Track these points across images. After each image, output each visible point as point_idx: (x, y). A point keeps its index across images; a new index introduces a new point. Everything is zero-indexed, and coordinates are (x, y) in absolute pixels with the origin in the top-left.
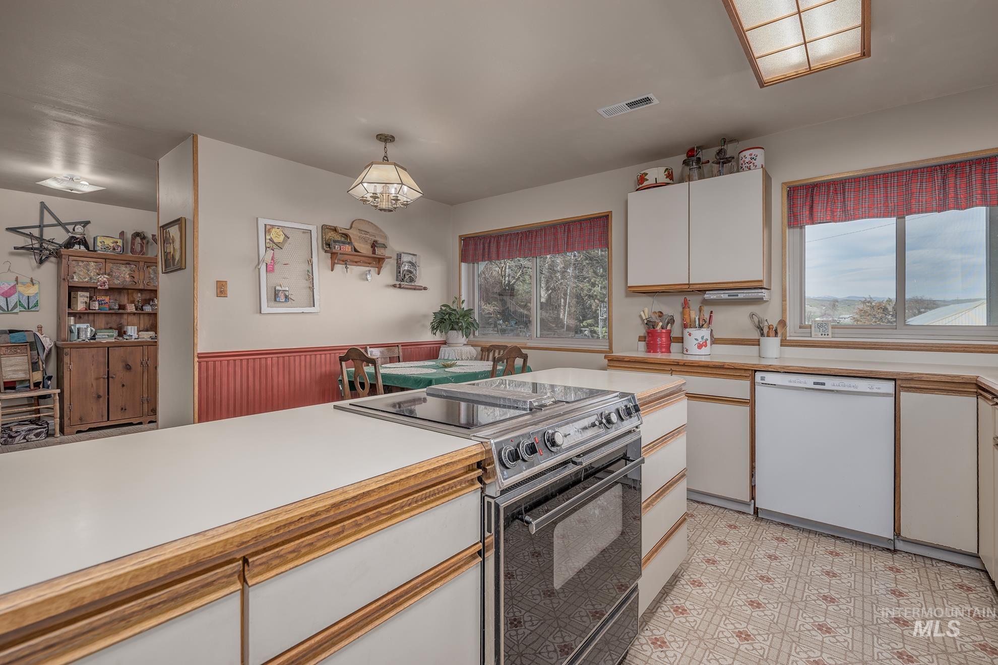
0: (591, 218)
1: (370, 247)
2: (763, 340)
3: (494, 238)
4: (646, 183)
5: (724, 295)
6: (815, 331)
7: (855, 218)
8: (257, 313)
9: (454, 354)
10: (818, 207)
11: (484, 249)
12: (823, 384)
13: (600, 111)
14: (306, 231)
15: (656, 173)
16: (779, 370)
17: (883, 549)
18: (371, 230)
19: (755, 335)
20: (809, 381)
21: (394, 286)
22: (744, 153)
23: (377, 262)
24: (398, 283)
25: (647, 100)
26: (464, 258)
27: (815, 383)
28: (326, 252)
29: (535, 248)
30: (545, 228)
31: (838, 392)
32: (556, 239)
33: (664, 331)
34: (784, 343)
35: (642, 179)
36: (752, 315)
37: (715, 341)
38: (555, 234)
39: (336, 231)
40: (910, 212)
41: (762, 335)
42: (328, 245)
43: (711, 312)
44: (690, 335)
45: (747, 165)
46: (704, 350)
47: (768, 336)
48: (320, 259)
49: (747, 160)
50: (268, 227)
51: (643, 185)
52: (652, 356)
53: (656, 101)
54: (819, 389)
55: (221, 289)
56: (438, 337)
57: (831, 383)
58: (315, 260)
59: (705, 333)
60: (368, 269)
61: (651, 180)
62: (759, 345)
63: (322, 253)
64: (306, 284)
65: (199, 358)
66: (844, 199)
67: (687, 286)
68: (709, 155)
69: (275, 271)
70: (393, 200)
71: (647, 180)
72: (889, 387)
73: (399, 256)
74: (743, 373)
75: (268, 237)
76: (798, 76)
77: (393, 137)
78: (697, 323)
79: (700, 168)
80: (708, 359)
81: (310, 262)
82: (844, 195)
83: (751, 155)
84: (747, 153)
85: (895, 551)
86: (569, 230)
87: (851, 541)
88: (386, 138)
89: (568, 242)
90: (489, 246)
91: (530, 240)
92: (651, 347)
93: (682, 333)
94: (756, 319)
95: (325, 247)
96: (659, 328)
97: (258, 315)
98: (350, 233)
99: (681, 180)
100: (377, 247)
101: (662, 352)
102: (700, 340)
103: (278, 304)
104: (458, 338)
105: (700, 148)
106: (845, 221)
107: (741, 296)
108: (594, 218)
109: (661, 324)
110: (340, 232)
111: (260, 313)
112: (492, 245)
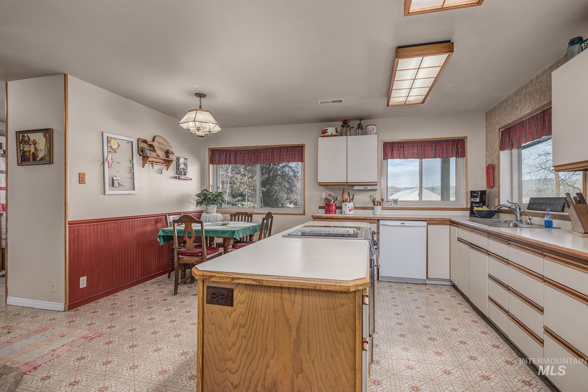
0: (292, 147)
1: (164, 153)
2: (375, 207)
3: (234, 151)
4: (327, 134)
5: (362, 188)
6: (393, 203)
7: (408, 158)
8: (102, 194)
9: (212, 218)
10: (395, 152)
11: (226, 157)
12: (404, 224)
13: (319, 102)
14: (130, 142)
15: (331, 130)
16: (388, 219)
17: (422, 284)
18: (164, 143)
19: (372, 205)
20: (399, 223)
21: (176, 178)
22: (369, 126)
23: (168, 162)
24: (177, 175)
25: (341, 101)
26: (212, 161)
27: (401, 224)
28: (140, 155)
29: (260, 159)
30: (266, 149)
31: (409, 226)
32: (273, 156)
33: (334, 204)
34: (383, 209)
35: (325, 132)
36: (371, 196)
37: (356, 208)
38: (273, 152)
39: (146, 143)
40: (425, 158)
41: (374, 205)
42: (141, 152)
43: (353, 195)
44: (346, 205)
45: (370, 132)
46: (352, 212)
47: (377, 205)
48: (138, 160)
49: (370, 130)
50: (109, 138)
51: (325, 134)
52: (328, 215)
53: (344, 102)
54: (403, 226)
55: (81, 179)
56: (199, 209)
57: (407, 223)
58: (135, 160)
59: (351, 205)
60: (162, 166)
61: (329, 133)
62: (373, 209)
63: (138, 156)
64: (129, 175)
65: (69, 224)
66: (404, 150)
67: (346, 183)
68: (354, 124)
69: (113, 167)
70: (208, 132)
71: (328, 132)
72: (425, 223)
73: (178, 159)
74: (373, 221)
75: (109, 145)
76: (400, 105)
77: (205, 95)
78: (349, 200)
79: (350, 130)
80: (353, 216)
81: (132, 161)
82: (404, 148)
83: (372, 128)
84: (370, 127)
85: (426, 284)
86: (280, 152)
87: (412, 283)
88: (200, 95)
89: (280, 158)
90: (230, 157)
91: (257, 154)
92: (328, 211)
93: (341, 204)
94: (372, 198)
95: (140, 153)
96: (332, 202)
97: (103, 196)
98: (154, 144)
99: (341, 135)
100: (170, 154)
101: (333, 214)
102: (350, 207)
103: (114, 188)
104: (213, 208)
105: (350, 120)
106: (404, 159)
107: (369, 188)
108: (296, 146)
109: (333, 200)
110: (149, 143)
111: (104, 194)
112: (231, 155)
